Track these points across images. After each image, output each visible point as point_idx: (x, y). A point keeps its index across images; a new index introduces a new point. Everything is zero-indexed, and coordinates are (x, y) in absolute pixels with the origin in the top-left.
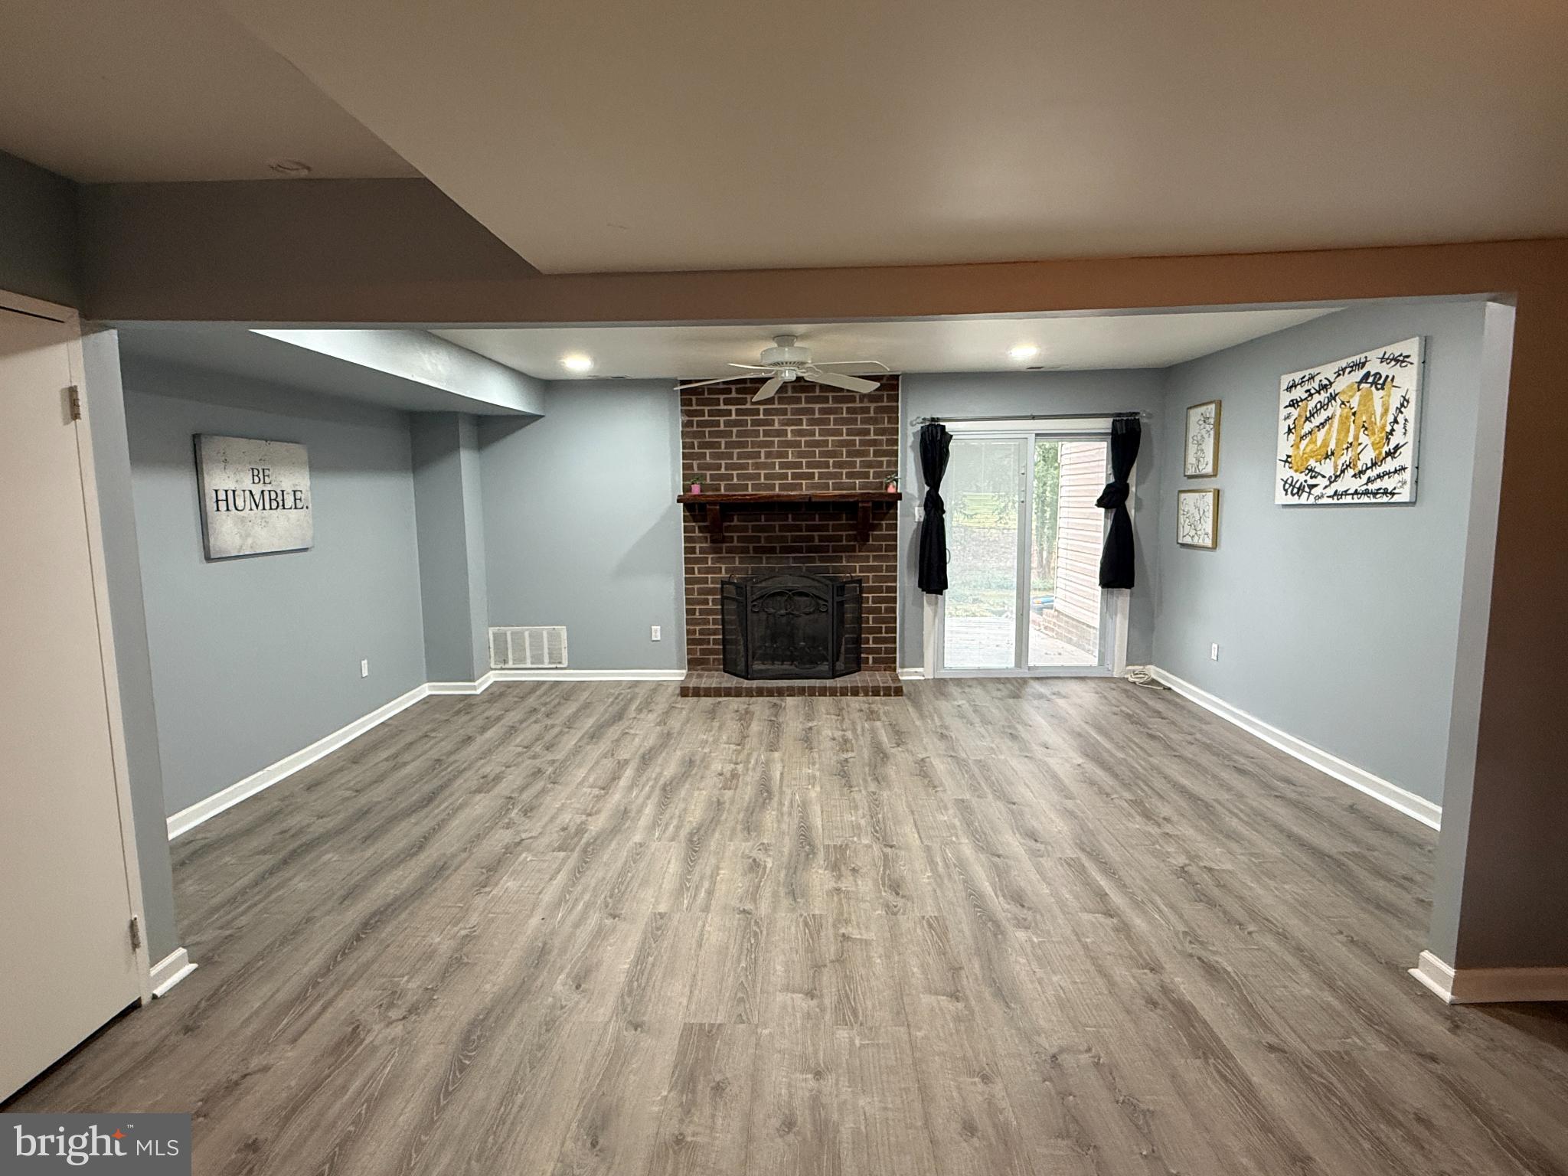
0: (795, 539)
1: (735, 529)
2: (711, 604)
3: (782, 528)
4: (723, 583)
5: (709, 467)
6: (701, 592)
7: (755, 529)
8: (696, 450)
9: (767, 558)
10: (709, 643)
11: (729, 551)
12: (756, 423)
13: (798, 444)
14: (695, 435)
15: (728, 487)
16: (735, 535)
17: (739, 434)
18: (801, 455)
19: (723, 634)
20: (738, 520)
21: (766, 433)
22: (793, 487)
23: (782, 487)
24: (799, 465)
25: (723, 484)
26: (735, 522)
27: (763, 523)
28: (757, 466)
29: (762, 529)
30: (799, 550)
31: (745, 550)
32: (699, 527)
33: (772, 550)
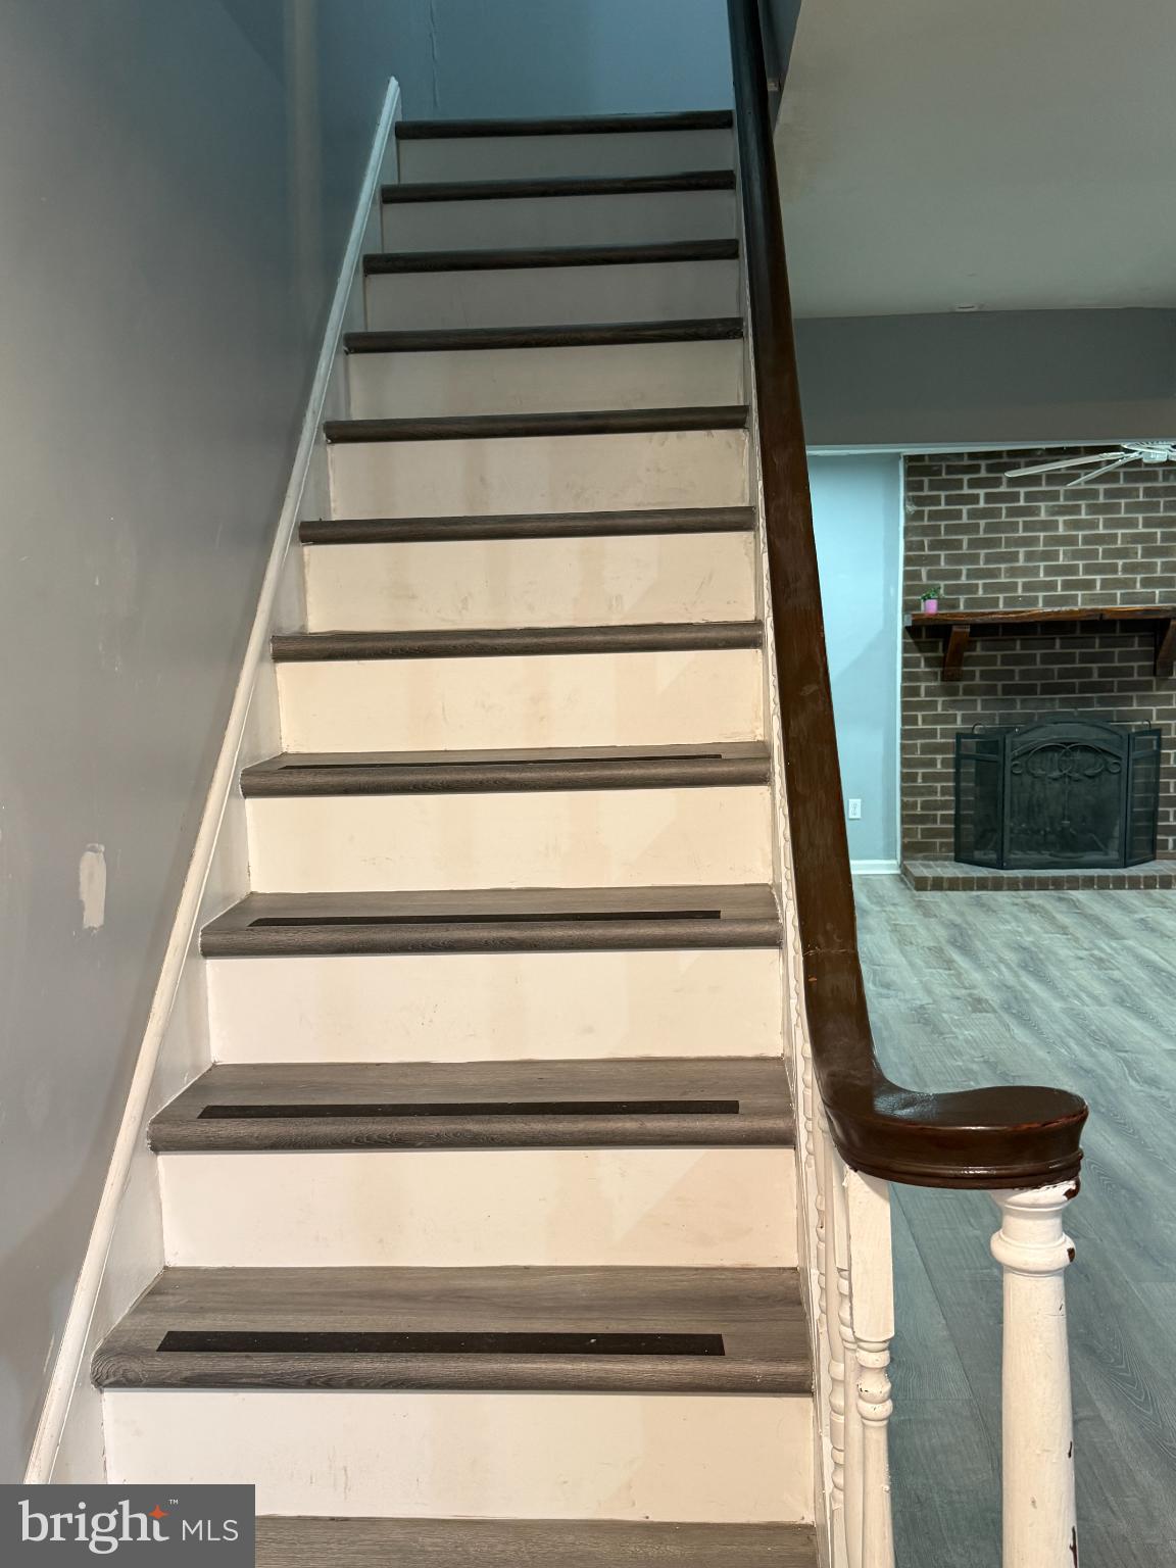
0: (1063, 674)
1: (977, 661)
2: (939, 766)
3: (1046, 659)
4: (959, 736)
5: (944, 575)
6: (926, 749)
7: (1006, 660)
8: (927, 552)
9: (1023, 701)
10: (935, 822)
11: (968, 691)
12: (1012, 512)
13: (1072, 540)
14: (925, 531)
15: (970, 603)
16: (978, 669)
17: (989, 528)
18: (1077, 555)
19: (957, 809)
20: (983, 649)
21: (1027, 527)
22: (1064, 600)
23: (1048, 601)
24: (1072, 570)
25: (962, 599)
26: (979, 651)
27: (1018, 650)
28: (1013, 572)
29: (1017, 660)
30: (1070, 689)
31: (991, 690)
32: (926, 659)
33: (1030, 690)
